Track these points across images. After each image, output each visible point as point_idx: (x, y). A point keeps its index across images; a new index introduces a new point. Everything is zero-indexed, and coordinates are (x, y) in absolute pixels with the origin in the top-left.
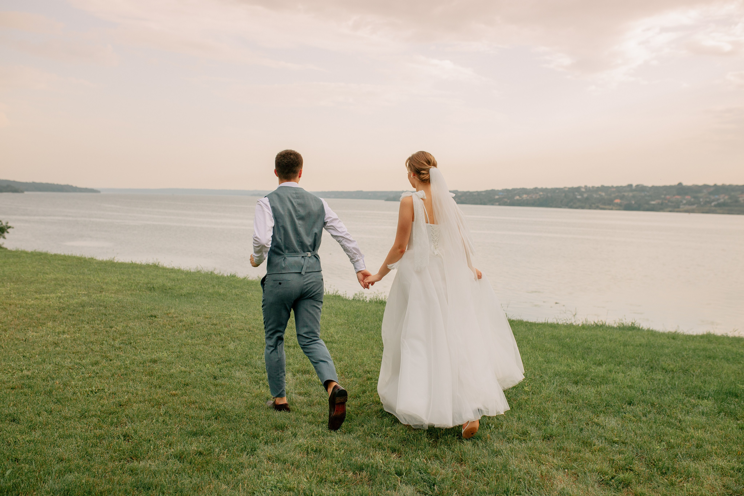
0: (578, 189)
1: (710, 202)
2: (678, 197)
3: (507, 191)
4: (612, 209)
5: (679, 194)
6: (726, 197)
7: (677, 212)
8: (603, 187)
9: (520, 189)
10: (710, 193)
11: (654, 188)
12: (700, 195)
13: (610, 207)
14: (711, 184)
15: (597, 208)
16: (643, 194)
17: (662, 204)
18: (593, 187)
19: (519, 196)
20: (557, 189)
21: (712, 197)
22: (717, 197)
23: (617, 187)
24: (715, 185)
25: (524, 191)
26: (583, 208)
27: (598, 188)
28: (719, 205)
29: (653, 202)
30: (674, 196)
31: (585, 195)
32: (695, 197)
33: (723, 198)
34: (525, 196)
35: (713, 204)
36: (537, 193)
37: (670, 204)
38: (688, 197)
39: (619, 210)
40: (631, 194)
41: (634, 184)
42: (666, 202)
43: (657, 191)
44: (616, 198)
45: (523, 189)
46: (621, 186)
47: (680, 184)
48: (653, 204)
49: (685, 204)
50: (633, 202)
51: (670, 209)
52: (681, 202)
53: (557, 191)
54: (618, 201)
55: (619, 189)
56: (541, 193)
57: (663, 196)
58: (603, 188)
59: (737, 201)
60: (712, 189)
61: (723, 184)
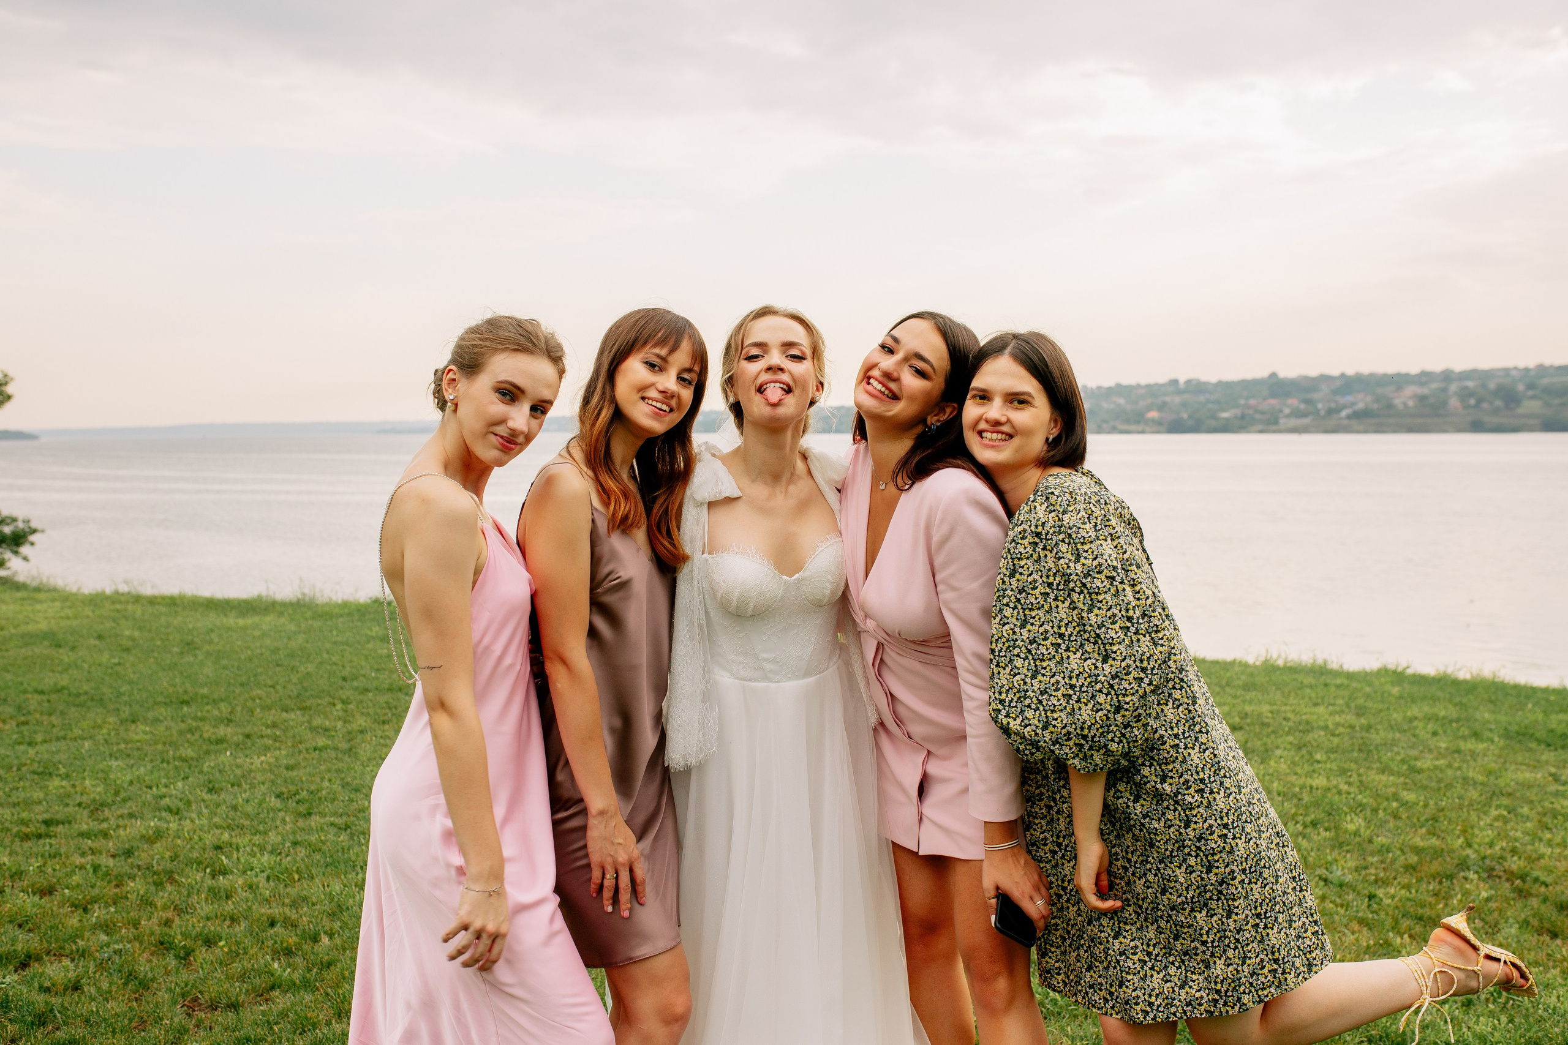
1: (1338, 410)
2: (1273, 402)
4: (1143, 432)
5: (1273, 395)
6: (1369, 399)
7: (1275, 432)
8: (1119, 386)
10: (1336, 392)
11: (1222, 385)
12: (1315, 396)
13: (1140, 428)
14: (1335, 372)
15: (1114, 430)
16: (1202, 398)
17: (1243, 417)
18: (1099, 388)
21: (1341, 400)
22: (1349, 398)
23: (1148, 386)
24: (1343, 375)
27: (1109, 388)
28: (1358, 415)
29: (1225, 415)
30: (1264, 399)
32: (1307, 402)
33: (1362, 401)
35: (1344, 413)
37: (1257, 416)
38: (1293, 402)
39: (1158, 432)
40: (1177, 399)
41: (1182, 380)
42: (1251, 412)
43: (1230, 391)
44: (1149, 408)
46: (1156, 384)
47: (1273, 375)
48: (1226, 419)
49: (1288, 416)
50: (1185, 416)
51: (1260, 427)
52: (1281, 411)
54: (1153, 414)
55: (1152, 390)
57: (1242, 402)
58: (1119, 390)
59: (1390, 406)
60: (1338, 383)
61: (1357, 373)
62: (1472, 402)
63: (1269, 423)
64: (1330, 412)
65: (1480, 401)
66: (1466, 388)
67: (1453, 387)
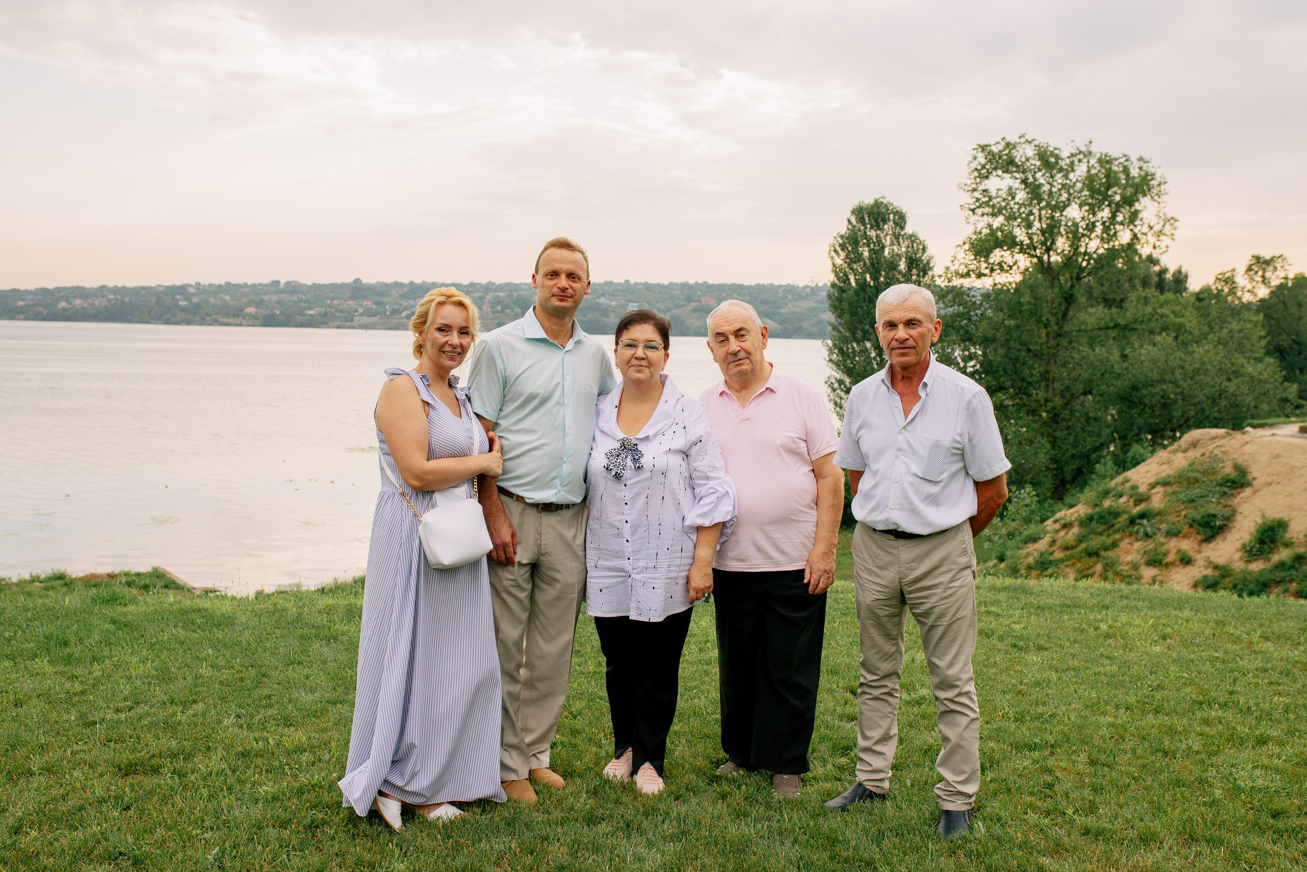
0: (182, 290)
1: (400, 311)
2: (352, 303)
3: (44, 291)
4: (240, 325)
5: (354, 298)
7: (349, 328)
8: (228, 284)
9: (73, 287)
10: (403, 297)
12: (386, 299)
13: (238, 321)
14: (403, 280)
15: (215, 322)
16: (295, 298)
17: (325, 314)
18: (208, 286)
19: (67, 301)
20: (143, 288)
21: (404, 303)
23: (250, 286)
24: (409, 284)
25: (80, 292)
26: (189, 323)
27: (217, 287)
29: (311, 312)
30: (346, 300)
31: (195, 300)
32: (378, 303)
34: (78, 302)
35: (404, 314)
36: (104, 296)
37: (338, 314)
38: (367, 303)
39: (254, 326)
40: (275, 298)
41: (282, 282)
42: (333, 310)
43: (319, 292)
44: (248, 305)
45: (78, 288)
46: (260, 284)
47: (355, 281)
48: (311, 315)
49: (361, 315)
50: (278, 313)
51: (338, 323)
52: (357, 311)
53: (143, 292)
54: (251, 310)
55: (256, 289)
56: (112, 297)
57: (327, 302)
58: (228, 288)
60: (405, 290)
61: (420, 282)
62: (499, 308)
63: (346, 320)
64: (395, 312)
65: (504, 308)
66: (499, 296)
67: (489, 297)
